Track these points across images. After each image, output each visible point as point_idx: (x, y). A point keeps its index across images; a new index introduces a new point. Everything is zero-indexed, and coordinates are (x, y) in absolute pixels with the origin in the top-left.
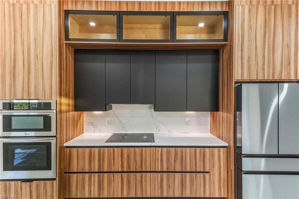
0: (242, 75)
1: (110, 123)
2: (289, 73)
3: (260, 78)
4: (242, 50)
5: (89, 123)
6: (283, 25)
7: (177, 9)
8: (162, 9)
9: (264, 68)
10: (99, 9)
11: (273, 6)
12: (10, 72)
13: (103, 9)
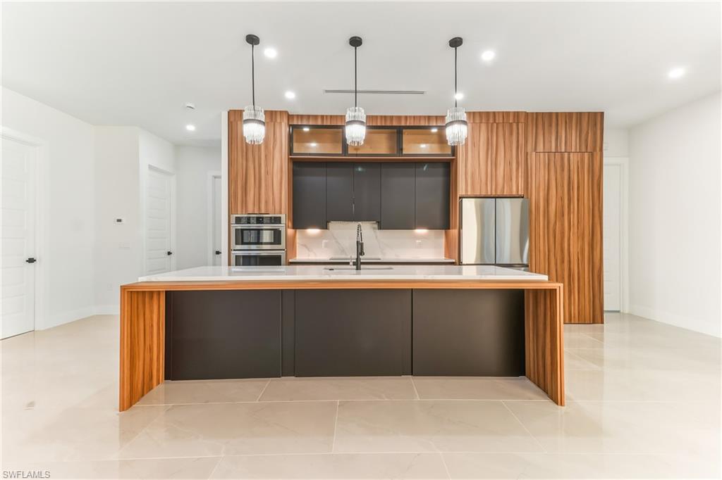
0: (466, 190)
1: (326, 246)
2: (511, 189)
3: (483, 193)
4: (466, 166)
5: (302, 245)
6: (504, 142)
7: (403, 124)
8: (388, 124)
9: (487, 184)
10: (325, 124)
11: (495, 124)
12: (242, 187)
13: (329, 124)
